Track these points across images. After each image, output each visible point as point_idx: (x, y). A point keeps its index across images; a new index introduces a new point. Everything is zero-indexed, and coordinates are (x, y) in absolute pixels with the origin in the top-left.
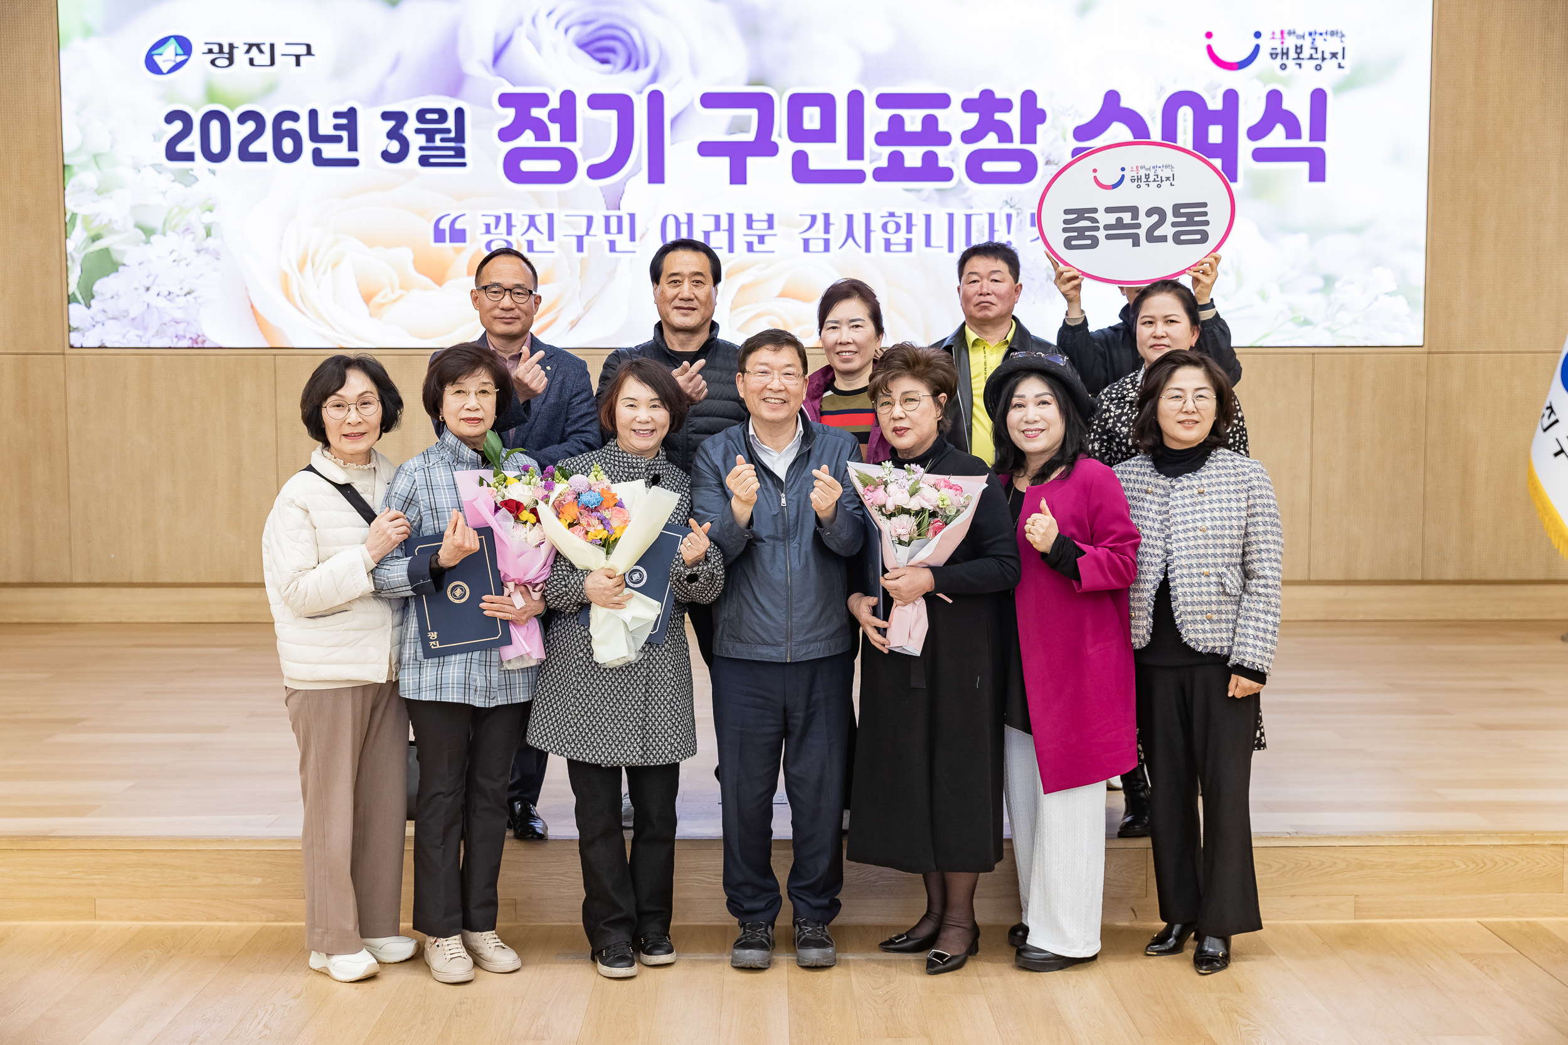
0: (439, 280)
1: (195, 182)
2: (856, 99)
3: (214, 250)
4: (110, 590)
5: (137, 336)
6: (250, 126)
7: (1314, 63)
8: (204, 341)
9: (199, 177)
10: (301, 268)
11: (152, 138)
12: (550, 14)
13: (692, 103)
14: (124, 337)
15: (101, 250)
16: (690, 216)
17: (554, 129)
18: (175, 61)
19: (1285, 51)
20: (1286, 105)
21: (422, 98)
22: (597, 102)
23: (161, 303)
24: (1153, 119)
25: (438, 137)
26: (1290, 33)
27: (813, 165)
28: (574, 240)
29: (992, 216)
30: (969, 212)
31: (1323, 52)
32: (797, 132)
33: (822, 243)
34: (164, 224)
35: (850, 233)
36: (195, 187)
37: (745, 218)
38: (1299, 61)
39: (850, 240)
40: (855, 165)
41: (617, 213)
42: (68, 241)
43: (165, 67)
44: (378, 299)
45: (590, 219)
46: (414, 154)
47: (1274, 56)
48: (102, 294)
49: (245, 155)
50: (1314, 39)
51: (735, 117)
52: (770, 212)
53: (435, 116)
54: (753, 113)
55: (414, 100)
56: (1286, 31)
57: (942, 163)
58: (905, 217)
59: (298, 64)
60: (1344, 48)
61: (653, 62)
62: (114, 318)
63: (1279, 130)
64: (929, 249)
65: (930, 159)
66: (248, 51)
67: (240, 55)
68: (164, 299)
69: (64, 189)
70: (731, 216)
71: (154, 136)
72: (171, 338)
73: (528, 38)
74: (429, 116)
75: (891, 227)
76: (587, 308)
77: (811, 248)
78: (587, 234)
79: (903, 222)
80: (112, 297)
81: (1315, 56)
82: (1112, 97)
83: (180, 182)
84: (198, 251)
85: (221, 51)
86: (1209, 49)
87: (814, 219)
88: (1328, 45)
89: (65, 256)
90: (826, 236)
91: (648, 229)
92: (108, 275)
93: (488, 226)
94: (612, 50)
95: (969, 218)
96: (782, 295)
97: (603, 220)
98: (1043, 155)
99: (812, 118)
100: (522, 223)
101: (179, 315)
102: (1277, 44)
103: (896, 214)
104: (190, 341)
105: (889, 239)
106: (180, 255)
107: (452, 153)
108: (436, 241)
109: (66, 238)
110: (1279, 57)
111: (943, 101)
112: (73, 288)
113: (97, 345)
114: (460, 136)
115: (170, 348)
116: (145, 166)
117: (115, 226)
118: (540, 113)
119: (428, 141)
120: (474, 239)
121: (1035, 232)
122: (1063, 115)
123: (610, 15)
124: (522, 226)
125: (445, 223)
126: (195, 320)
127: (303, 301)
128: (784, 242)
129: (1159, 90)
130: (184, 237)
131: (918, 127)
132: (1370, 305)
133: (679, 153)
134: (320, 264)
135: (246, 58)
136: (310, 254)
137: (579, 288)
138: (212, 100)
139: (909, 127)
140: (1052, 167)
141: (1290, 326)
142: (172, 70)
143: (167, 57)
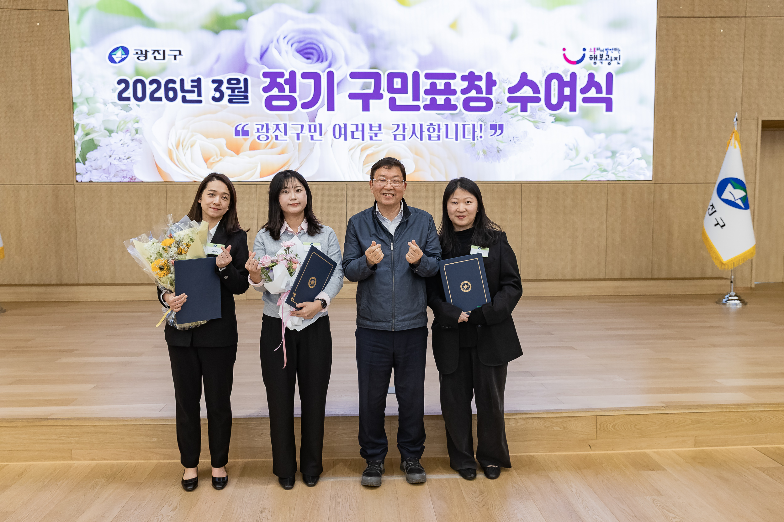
0: (237, 153)
1: (130, 110)
2: (416, 75)
3: (139, 139)
4: (95, 287)
5: (107, 177)
6: (155, 86)
7: (608, 62)
8: (135, 179)
9: (132, 108)
10: (177, 147)
11: (112, 91)
12: (285, 38)
14: (100, 177)
15: (90, 139)
16: (345, 125)
17: (287, 87)
18: (121, 58)
19: (596, 56)
20: (597, 79)
21: (229, 74)
22: (305, 76)
23: (116, 162)
24: (541, 85)
25: (236, 91)
27: (398, 103)
28: (296, 135)
29: (474, 125)
30: (464, 123)
32: (391, 89)
33: (402, 136)
34: (117, 128)
35: (414, 132)
36: (131, 112)
37: (369, 126)
38: (601, 61)
39: (414, 135)
40: (416, 103)
41: (314, 123)
42: (75, 136)
43: (117, 60)
44: (211, 160)
45: (302, 126)
46: (226, 98)
47: (591, 58)
48: (90, 159)
49: (152, 98)
50: (608, 52)
51: (364, 83)
52: (380, 123)
53: (235, 82)
54: (372, 81)
55: (226, 75)
56: (596, 48)
57: (453, 103)
58: (437, 125)
59: (175, 59)
60: (620, 56)
61: (329, 59)
62: (96, 169)
63: (593, 90)
64: (447, 139)
65: (448, 101)
66: (153, 53)
67: (150, 55)
68: (118, 161)
69: (73, 113)
70: (363, 125)
71: (112, 90)
72: (121, 178)
73: (275, 48)
74: (232, 82)
75: (431, 130)
76: (301, 164)
77: (397, 139)
78: (301, 132)
79: (436, 127)
80: (95, 160)
81: (608, 59)
82: (524, 75)
83: (124, 110)
84: (132, 140)
85: (142, 53)
86: (564, 55)
87: (398, 126)
88: (614, 54)
89: (74, 142)
90: (404, 134)
91: (327, 131)
92: (93, 151)
93: (258, 129)
94: (312, 54)
95: (464, 126)
97: (308, 126)
98: (495, 99)
99: (397, 83)
100: (273, 127)
101: (124, 167)
102: (592, 54)
103: (433, 124)
104: (129, 179)
105: (430, 135)
106: (124, 142)
107: (242, 97)
108: (236, 135)
109: (74, 134)
110: (593, 59)
111: (453, 76)
112: (77, 156)
113: (88, 181)
114: (246, 90)
115: (120, 182)
116: (109, 103)
117: (96, 129)
118: (281, 80)
119: (232, 92)
120: (252, 135)
121: (492, 132)
122: (504, 82)
123: (311, 38)
124: (273, 129)
125: (240, 128)
126: (131, 170)
127: (178, 162)
128: (386, 136)
129: (543, 72)
130: (126, 134)
131: (442, 87)
132: (631, 163)
133: (341, 98)
134: (186, 145)
135: (153, 56)
136: (181, 141)
137: (298, 156)
138: (138, 75)
139: (439, 87)
140: (499, 105)
141: (598, 172)
142: (120, 61)
143: (118, 56)
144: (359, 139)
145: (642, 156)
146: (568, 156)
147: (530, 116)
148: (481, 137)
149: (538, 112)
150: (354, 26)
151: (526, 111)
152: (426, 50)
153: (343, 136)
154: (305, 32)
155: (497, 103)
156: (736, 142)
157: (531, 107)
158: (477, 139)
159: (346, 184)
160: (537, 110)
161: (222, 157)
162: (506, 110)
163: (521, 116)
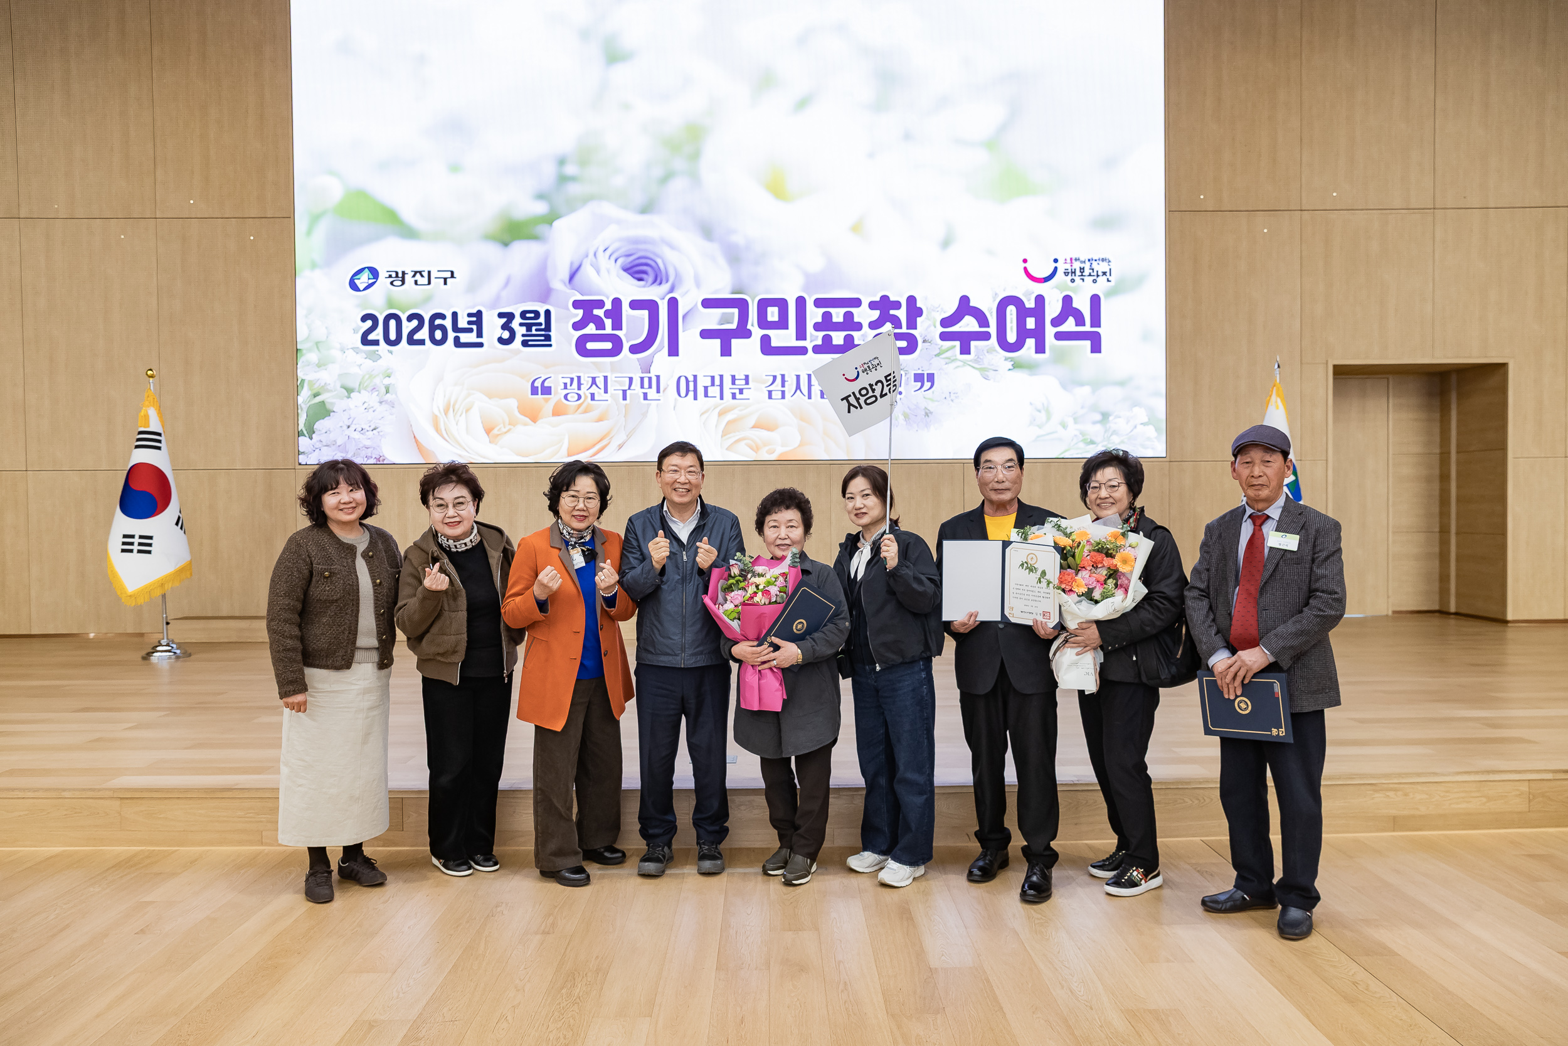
0: (534, 420)
1: (379, 359)
2: (801, 302)
3: (390, 401)
6: (415, 323)
7: (1092, 278)
8: (384, 460)
9: (382, 355)
10: (446, 412)
12: (605, 250)
13: (696, 305)
15: (320, 402)
16: (695, 377)
17: (608, 323)
18: (368, 282)
19: (1073, 271)
20: (1074, 305)
21: (524, 304)
22: (635, 305)
23: (356, 435)
24: (991, 313)
25: (534, 328)
26: (1076, 260)
27: (774, 343)
28: (621, 392)
31: (1098, 271)
32: (763, 323)
33: (780, 392)
34: (360, 385)
35: (798, 387)
36: (378, 361)
37: (731, 377)
38: (1082, 277)
39: (798, 391)
40: (800, 344)
41: (649, 375)
42: (299, 397)
43: (361, 287)
44: (495, 431)
45: (631, 379)
46: (519, 339)
47: (1066, 273)
48: (320, 430)
49: (411, 341)
50: (1092, 263)
51: (723, 313)
52: (747, 374)
53: (532, 315)
54: (736, 311)
55: (519, 305)
56: (1074, 258)
57: (856, 342)
59: (445, 283)
60: (1110, 270)
61: (671, 280)
62: (326, 445)
63: (1072, 320)
65: (849, 339)
66: (414, 276)
67: (408, 278)
68: (359, 433)
69: (297, 364)
70: (721, 377)
71: (353, 330)
73: (591, 265)
74: (528, 315)
76: (629, 436)
77: (773, 397)
78: (629, 389)
80: (327, 432)
81: (1092, 274)
82: (964, 300)
83: (370, 359)
84: (381, 402)
85: (397, 276)
86: (1026, 270)
87: (775, 377)
88: (1101, 267)
89: (296, 406)
90: (783, 389)
91: (668, 385)
92: (323, 418)
93: (565, 384)
94: (645, 272)
96: (754, 427)
97: (639, 380)
98: (921, 336)
99: (773, 314)
100: (588, 382)
101: (368, 443)
102: (1068, 266)
104: (376, 460)
106: (369, 405)
107: (543, 338)
108: (532, 394)
109: (298, 395)
110: (1070, 274)
111: (857, 303)
112: (301, 426)
114: (548, 327)
116: (348, 349)
117: (329, 387)
118: (599, 312)
119: (527, 331)
120: (556, 393)
121: (917, 385)
122: (933, 310)
123: (646, 250)
124: (587, 384)
125: (538, 383)
126: (379, 447)
127: (447, 434)
128: (756, 393)
129: (994, 295)
130: (372, 393)
131: (841, 319)
132: (1131, 432)
133: (688, 337)
134: (458, 410)
135: (413, 280)
136: (452, 404)
137: (624, 423)
138: (391, 307)
139: (835, 320)
140: (927, 344)
141: (1081, 445)
142: (364, 289)
143: (363, 281)
144: (715, 397)
145: (1149, 419)
146: (1034, 420)
147: (975, 360)
148: (900, 393)
149: (986, 354)
150: (707, 231)
151: (969, 353)
152: (815, 264)
153: (691, 394)
154: (636, 241)
155: (924, 341)
156: (1279, 400)
157: (976, 347)
160: (985, 352)
161: (512, 427)
162: (937, 352)
163: (960, 361)
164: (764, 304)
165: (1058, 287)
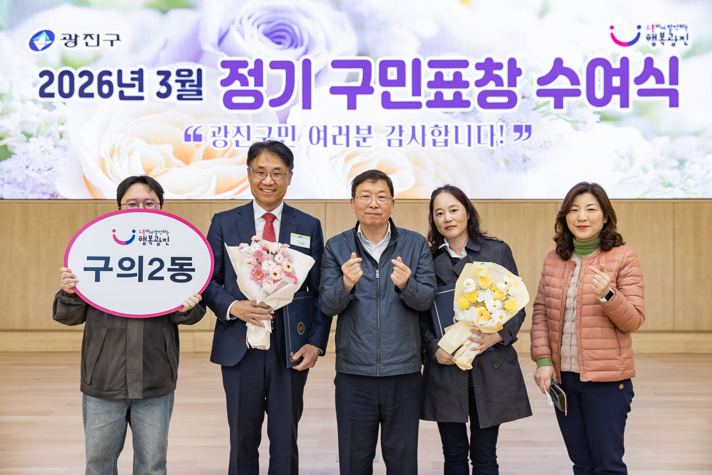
0: (187, 162)
1: (54, 109)
2: (417, 63)
3: (64, 146)
5: (22, 193)
6: (85, 79)
7: (671, 42)
8: (57, 196)
9: (57, 106)
10: (112, 155)
11: (32, 85)
12: (249, 18)
13: (326, 66)
14: (14, 193)
15: (3, 146)
16: (325, 127)
17: (251, 80)
18: (45, 43)
19: (655, 36)
20: (656, 65)
21: (179, 63)
22: (274, 65)
23: (34, 175)
24: (581, 73)
25: (187, 84)
26: (657, 26)
29: (492, 127)
30: (479, 124)
31: (676, 37)
32: (384, 81)
33: (398, 141)
34: (37, 132)
35: (414, 136)
36: (55, 112)
37: (355, 128)
38: (662, 41)
39: (414, 140)
40: (416, 99)
41: (285, 125)
43: (40, 47)
44: (153, 172)
45: (270, 129)
46: (174, 93)
47: (648, 38)
48: (2, 170)
49: (82, 94)
50: (670, 30)
51: (350, 74)
52: (369, 125)
53: (186, 73)
54: (360, 71)
55: (175, 64)
56: (655, 25)
57: (464, 98)
58: (444, 127)
59: (112, 45)
60: (687, 35)
61: (306, 43)
62: (9, 183)
63: (652, 79)
64: (457, 145)
65: (457, 95)
66: (85, 38)
67: (80, 40)
68: (36, 173)
70: (348, 127)
72: (40, 194)
73: (238, 30)
74: (183, 73)
75: (436, 133)
77: (392, 145)
78: (269, 137)
79: (443, 130)
80: (8, 172)
81: (671, 38)
82: (558, 62)
83: (47, 109)
84: (55, 146)
85: (70, 38)
86: (612, 35)
87: (393, 128)
88: (679, 33)
90: (400, 138)
91: (302, 134)
92: (5, 159)
93: (214, 133)
94: (283, 37)
95: (479, 127)
97: (277, 130)
98: (520, 93)
99: (392, 73)
100: (233, 131)
101: (44, 181)
102: (650, 32)
103: (439, 126)
104: (50, 196)
105: (435, 140)
106: (45, 148)
108: (186, 141)
111: (464, 64)
114: (200, 84)
115: (39, 199)
116: (28, 100)
117: (11, 133)
118: (243, 71)
119: (182, 86)
120: (206, 140)
121: (517, 135)
122: (531, 71)
123: (282, 18)
124: (233, 133)
125: (191, 131)
126: (53, 185)
127: (112, 174)
128: (377, 141)
129: (584, 57)
130: (48, 139)
131: (451, 78)
133: (319, 92)
134: (122, 153)
135: (84, 42)
136: (116, 148)
138: (65, 65)
139: (446, 78)
140: (525, 100)
141: (661, 187)
142: (44, 49)
143: (41, 42)
144: (342, 144)
146: (617, 165)
147: (567, 113)
148: (502, 142)
149: (577, 108)
151: (561, 107)
152: (430, 31)
153: (322, 142)
154: (276, 10)
155: (523, 97)
157: (568, 102)
158: (497, 145)
159: (325, 203)
161: (168, 169)
162: (534, 106)
163: (555, 114)
164: (384, 65)
165: (642, 51)
